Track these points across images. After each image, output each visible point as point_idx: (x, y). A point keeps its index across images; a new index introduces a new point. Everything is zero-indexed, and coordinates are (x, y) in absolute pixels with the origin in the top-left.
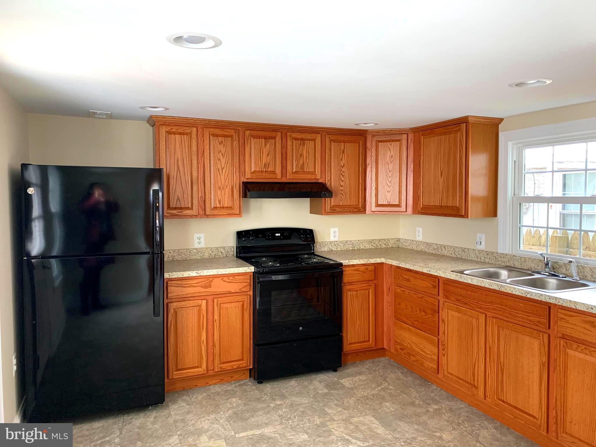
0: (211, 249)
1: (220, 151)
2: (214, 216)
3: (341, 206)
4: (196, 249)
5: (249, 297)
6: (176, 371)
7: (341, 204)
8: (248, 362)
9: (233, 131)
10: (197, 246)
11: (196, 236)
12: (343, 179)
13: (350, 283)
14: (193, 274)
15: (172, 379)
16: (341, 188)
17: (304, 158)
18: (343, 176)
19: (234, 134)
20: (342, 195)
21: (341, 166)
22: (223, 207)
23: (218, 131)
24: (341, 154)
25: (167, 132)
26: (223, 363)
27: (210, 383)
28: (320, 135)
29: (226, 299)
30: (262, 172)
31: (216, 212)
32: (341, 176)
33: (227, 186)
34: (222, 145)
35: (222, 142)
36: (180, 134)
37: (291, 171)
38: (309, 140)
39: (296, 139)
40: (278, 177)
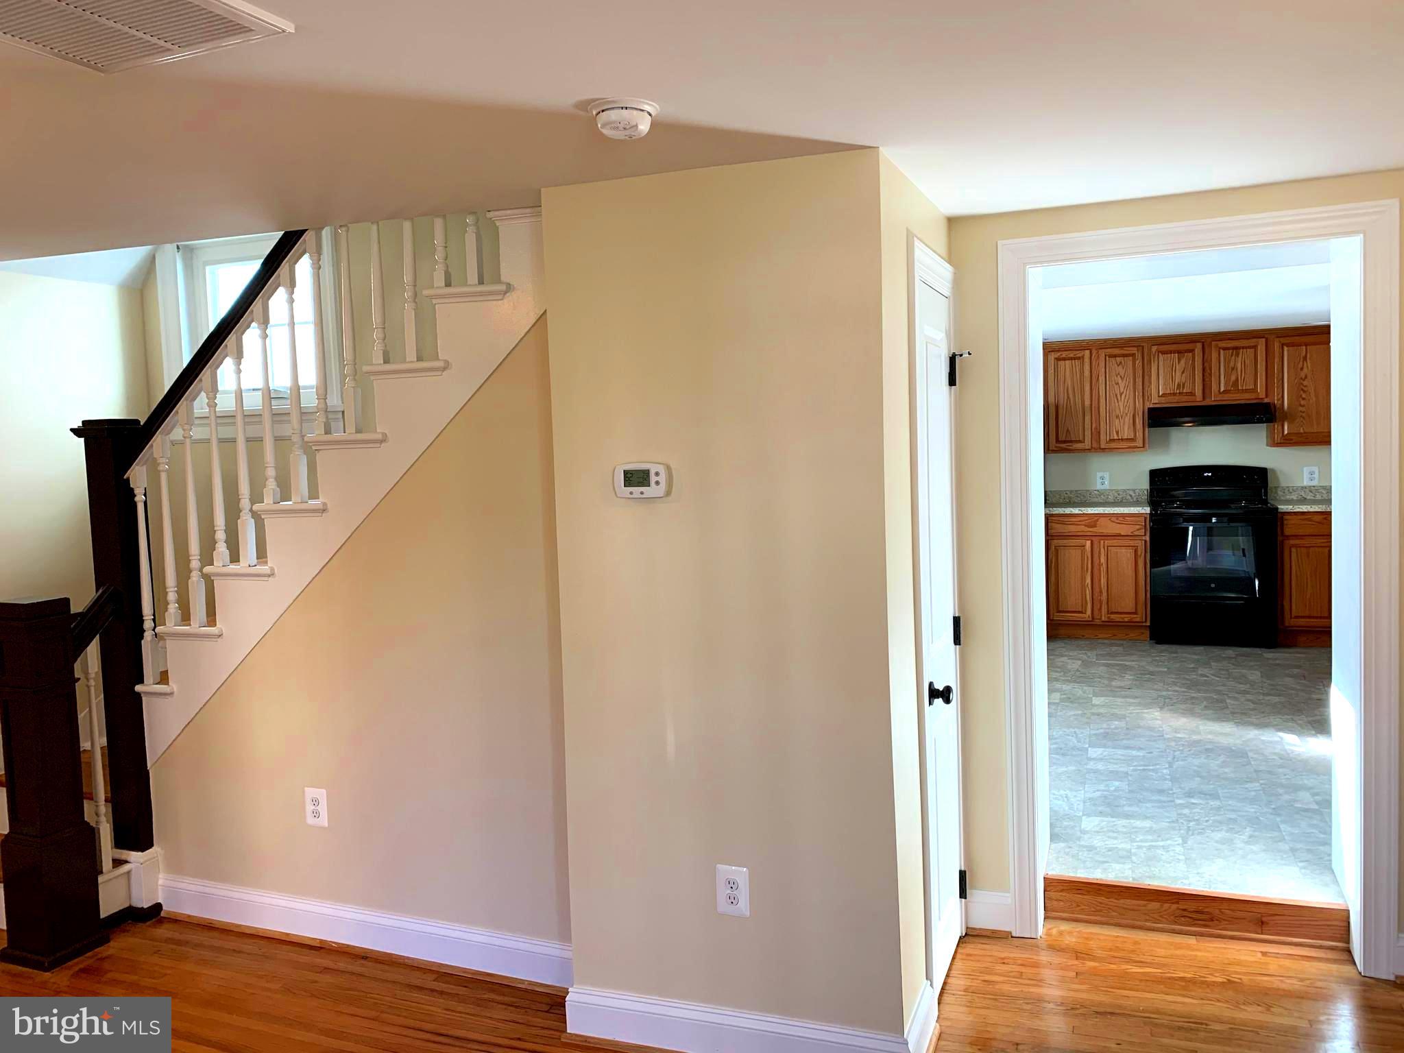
0: (1117, 491)
1: (1119, 374)
2: (1111, 449)
3: (1301, 433)
4: (1098, 491)
5: (1143, 542)
6: (1058, 612)
7: (1302, 431)
8: (1143, 616)
9: (1136, 349)
10: (1099, 487)
11: (1099, 474)
12: (1304, 396)
13: (1296, 536)
14: (1076, 511)
15: (1053, 620)
16: (1301, 409)
17: (1237, 372)
18: (1304, 391)
19: (1136, 352)
20: (1304, 418)
21: (1301, 378)
22: (1122, 439)
23: (1116, 351)
24: (1301, 363)
25: (1056, 359)
26: (1112, 613)
27: (1100, 636)
28: (1264, 340)
29: (1115, 542)
30: (1174, 394)
31: (1113, 445)
32: (1302, 392)
33: (1127, 414)
34: (1120, 366)
35: (1121, 363)
36: (1071, 359)
37: (1217, 391)
38: (1246, 348)
39: (1224, 349)
40: (1198, 399)
